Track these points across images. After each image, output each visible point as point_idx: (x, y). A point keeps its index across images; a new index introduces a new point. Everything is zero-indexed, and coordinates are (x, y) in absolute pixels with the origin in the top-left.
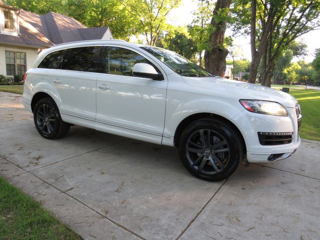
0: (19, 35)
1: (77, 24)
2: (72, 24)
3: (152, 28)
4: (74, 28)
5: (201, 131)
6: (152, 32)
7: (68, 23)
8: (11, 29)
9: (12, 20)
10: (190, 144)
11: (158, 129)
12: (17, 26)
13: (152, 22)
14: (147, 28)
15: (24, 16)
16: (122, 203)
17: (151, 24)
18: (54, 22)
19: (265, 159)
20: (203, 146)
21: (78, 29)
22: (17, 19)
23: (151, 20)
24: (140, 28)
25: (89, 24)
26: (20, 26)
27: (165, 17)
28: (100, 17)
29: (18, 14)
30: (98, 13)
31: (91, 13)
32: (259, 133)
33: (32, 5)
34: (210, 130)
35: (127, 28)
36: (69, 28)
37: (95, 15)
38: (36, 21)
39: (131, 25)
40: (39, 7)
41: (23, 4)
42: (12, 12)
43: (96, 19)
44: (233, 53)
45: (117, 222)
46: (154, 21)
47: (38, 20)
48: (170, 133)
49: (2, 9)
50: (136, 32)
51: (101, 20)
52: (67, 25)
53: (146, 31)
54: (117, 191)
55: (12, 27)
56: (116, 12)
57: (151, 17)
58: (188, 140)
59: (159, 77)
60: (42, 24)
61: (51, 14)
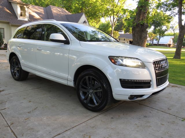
0: (28, 20)
1: (65, 12)
2: (62, 12)
3: (114, 12)
4: (63, 15)
5: (87, 77)
6: (114, 15)
7: (60, 11)
8: (24, 16)
9: (25, 11)
10: (82, 86)
11: (65, 75)
12: (27, 14)
13: (114, 9)
14: (110, 12)
15: (34, 8)
16: (25, 120)
17: (113, 10)
18: (51, 11)
19: (126, 98)
20: (89, 87)
21: (66, 15)
22: (28, 10)
23: (114, 7)
24: (107, 13)
25: (74, 12)
26: (29, 14)
27: (123, 5)
28: (81, 7)
29: (28, 8)
30: (80, 4)
31: (75, 5)
32: (120, 80)
33: (42, 2)
34: (91, 77)
35: (98, 13)
36: (60, 15)
37: (78, 6)
38: (41, 11)
39: (101, 11)
40: (45, 3)
41: (37, 1)
42: (25, 6)
43: (78, 9)
44: (174, 27)
45: (13, 130)
46: (116, 7)
47: (42, 10)
48: (71, 78)
49: (19, 5)
50: (104, 15)
51: (81, 9)
52: (59, 13)
53: (110, 15)
54: (28, 113)
55: (25, 15)
56: (91, 4)
57: (113, 5)
58: (81, 83)
59: (67, 42)
60: (44, 13)
61: (50, 7)
